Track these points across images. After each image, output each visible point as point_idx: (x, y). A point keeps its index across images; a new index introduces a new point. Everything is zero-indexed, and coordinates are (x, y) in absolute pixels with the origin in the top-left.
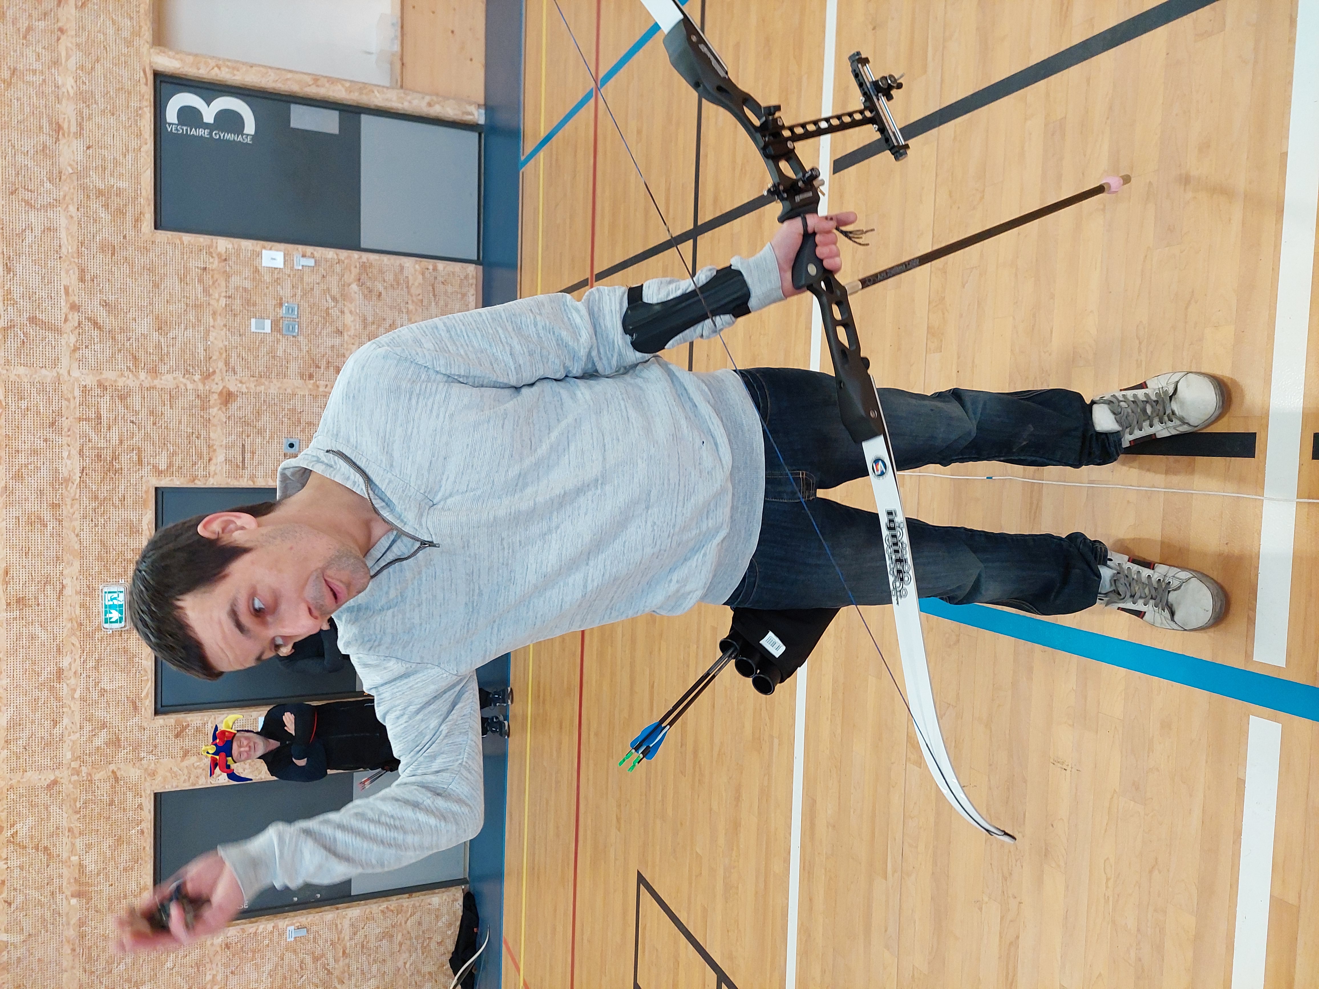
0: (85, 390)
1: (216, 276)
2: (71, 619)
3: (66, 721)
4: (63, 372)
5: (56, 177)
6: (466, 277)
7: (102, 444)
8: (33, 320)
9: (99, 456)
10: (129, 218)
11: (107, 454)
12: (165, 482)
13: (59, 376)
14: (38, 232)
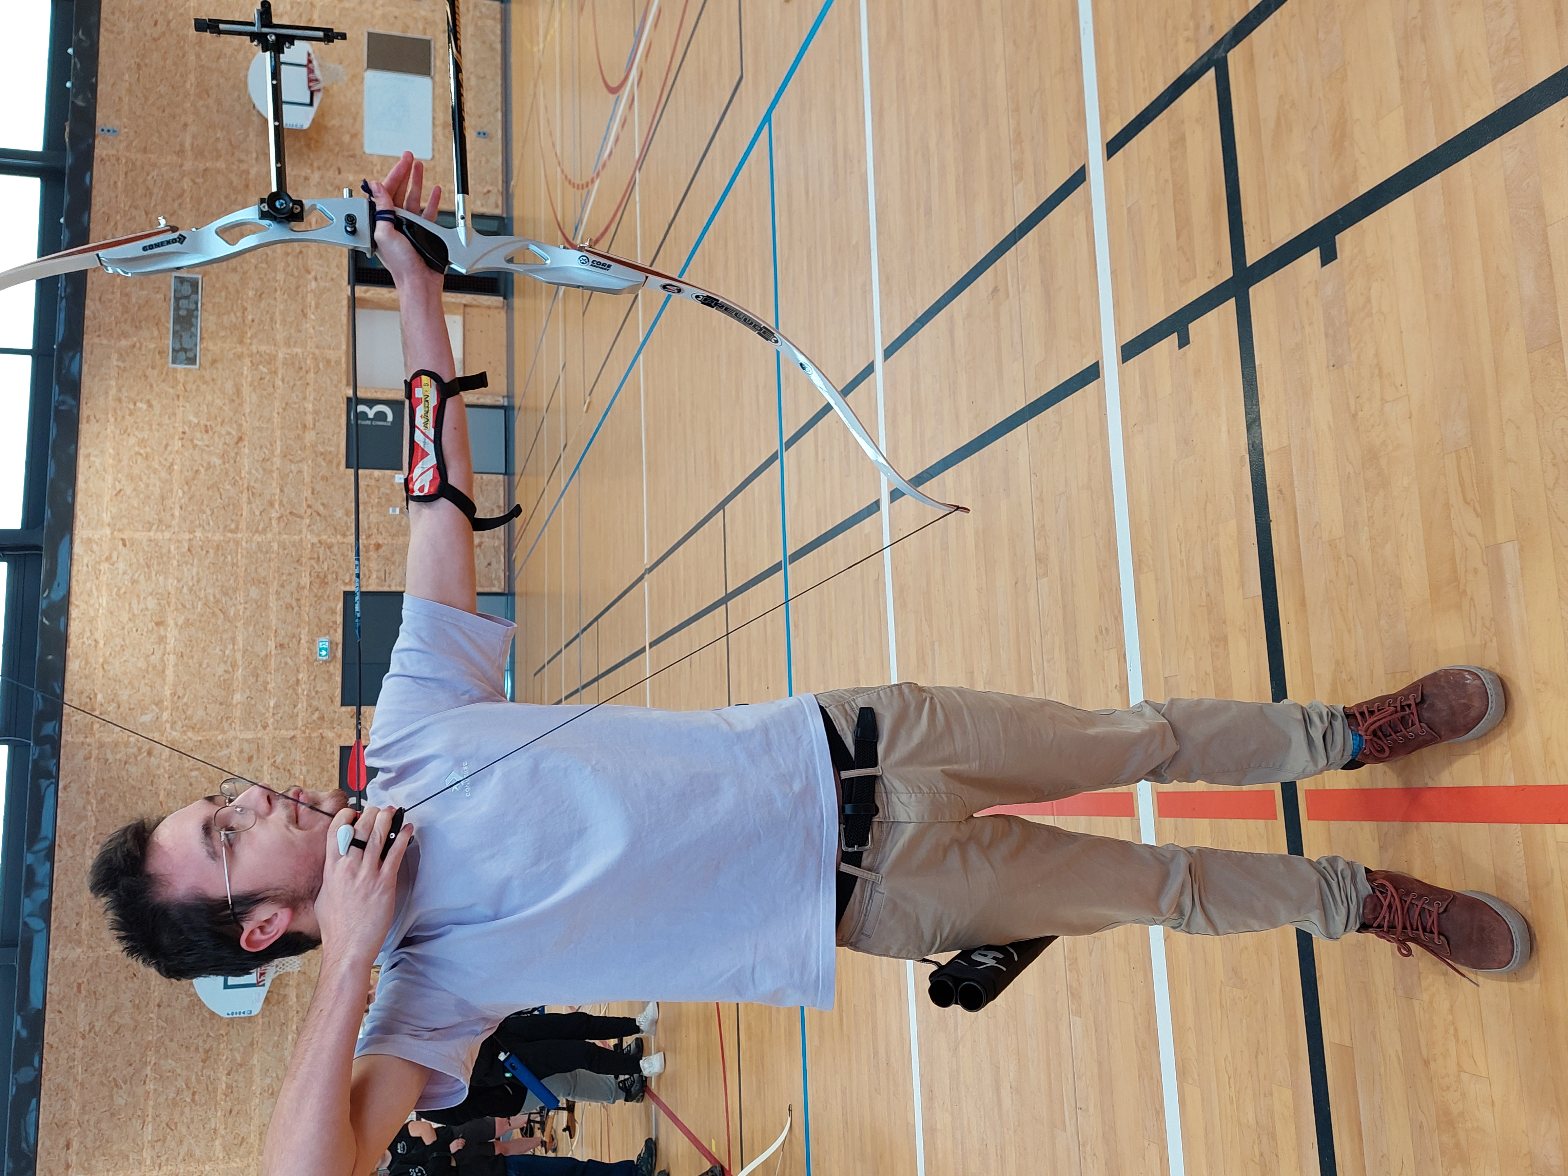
0: (313, 545)
1: (373, 488)
2: (303, 655)
3: (300, 706)
4: (304, 536)
5: (303, 448)
6: (499, 481)
7: (320, 570)
8: (291, 513)
9: (318, 576)
10: (334, 464)
11: (322, 575)
12: (348, 589)
13: (301, 538)
14: (295, 473)
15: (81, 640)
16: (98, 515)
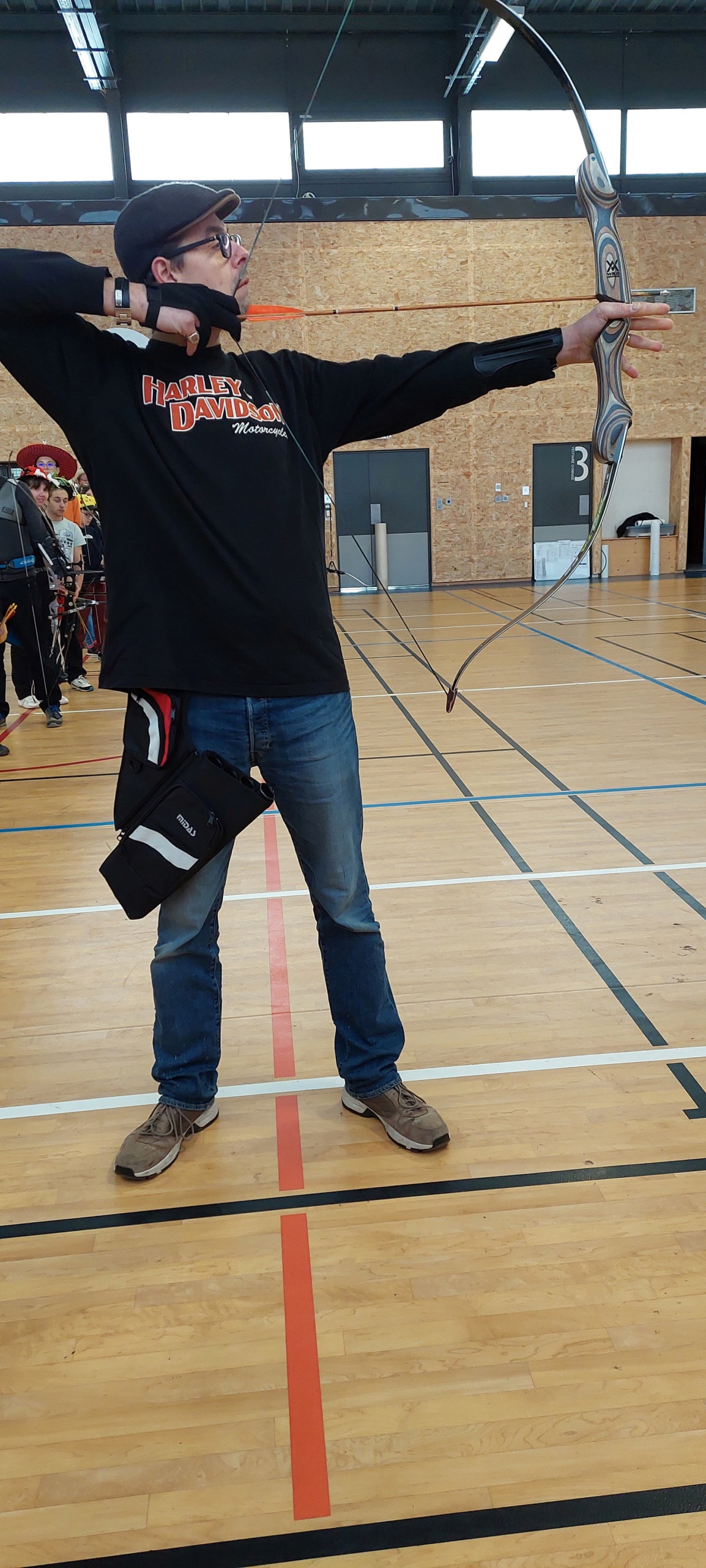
0: (468, 420)
1: (517, 469)
4: (474, 412)
5: (549, 408)
6: (526, 573)
7: (446, 427)
8: (493, 401)
9: (441, 426)
10: (537, 434)
11: (442, 429)
12: (431, 452)
13: (472, 411)
14: (528, 401)
15: (381, 233)
16: (487, 239)
